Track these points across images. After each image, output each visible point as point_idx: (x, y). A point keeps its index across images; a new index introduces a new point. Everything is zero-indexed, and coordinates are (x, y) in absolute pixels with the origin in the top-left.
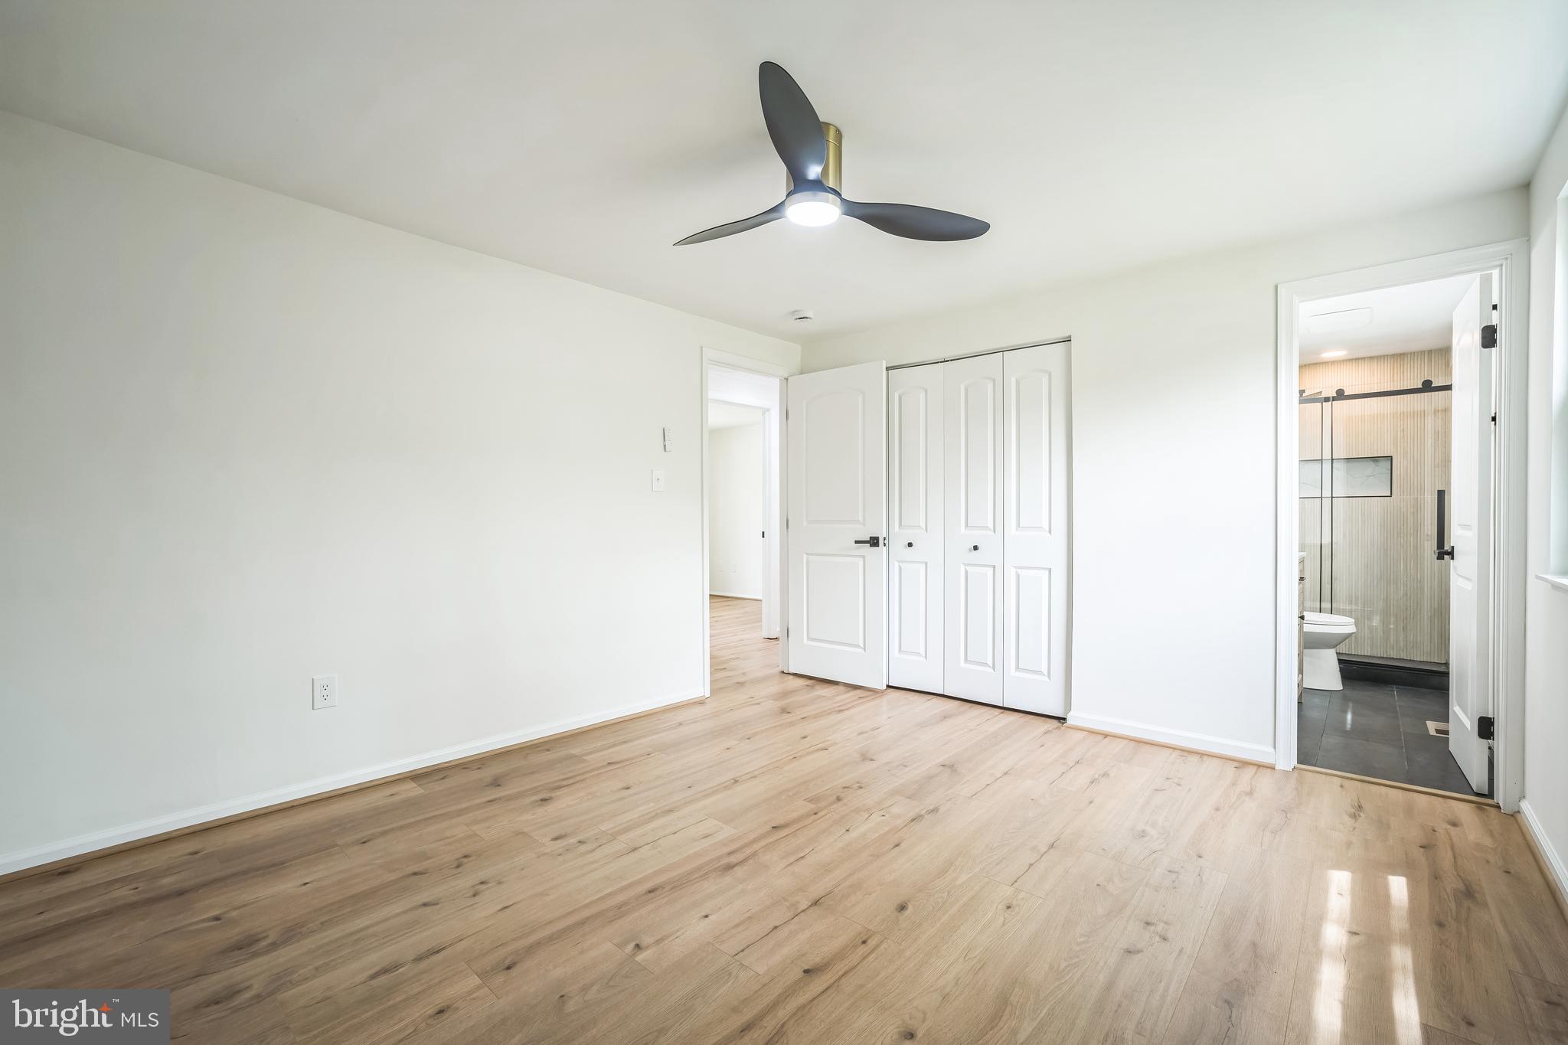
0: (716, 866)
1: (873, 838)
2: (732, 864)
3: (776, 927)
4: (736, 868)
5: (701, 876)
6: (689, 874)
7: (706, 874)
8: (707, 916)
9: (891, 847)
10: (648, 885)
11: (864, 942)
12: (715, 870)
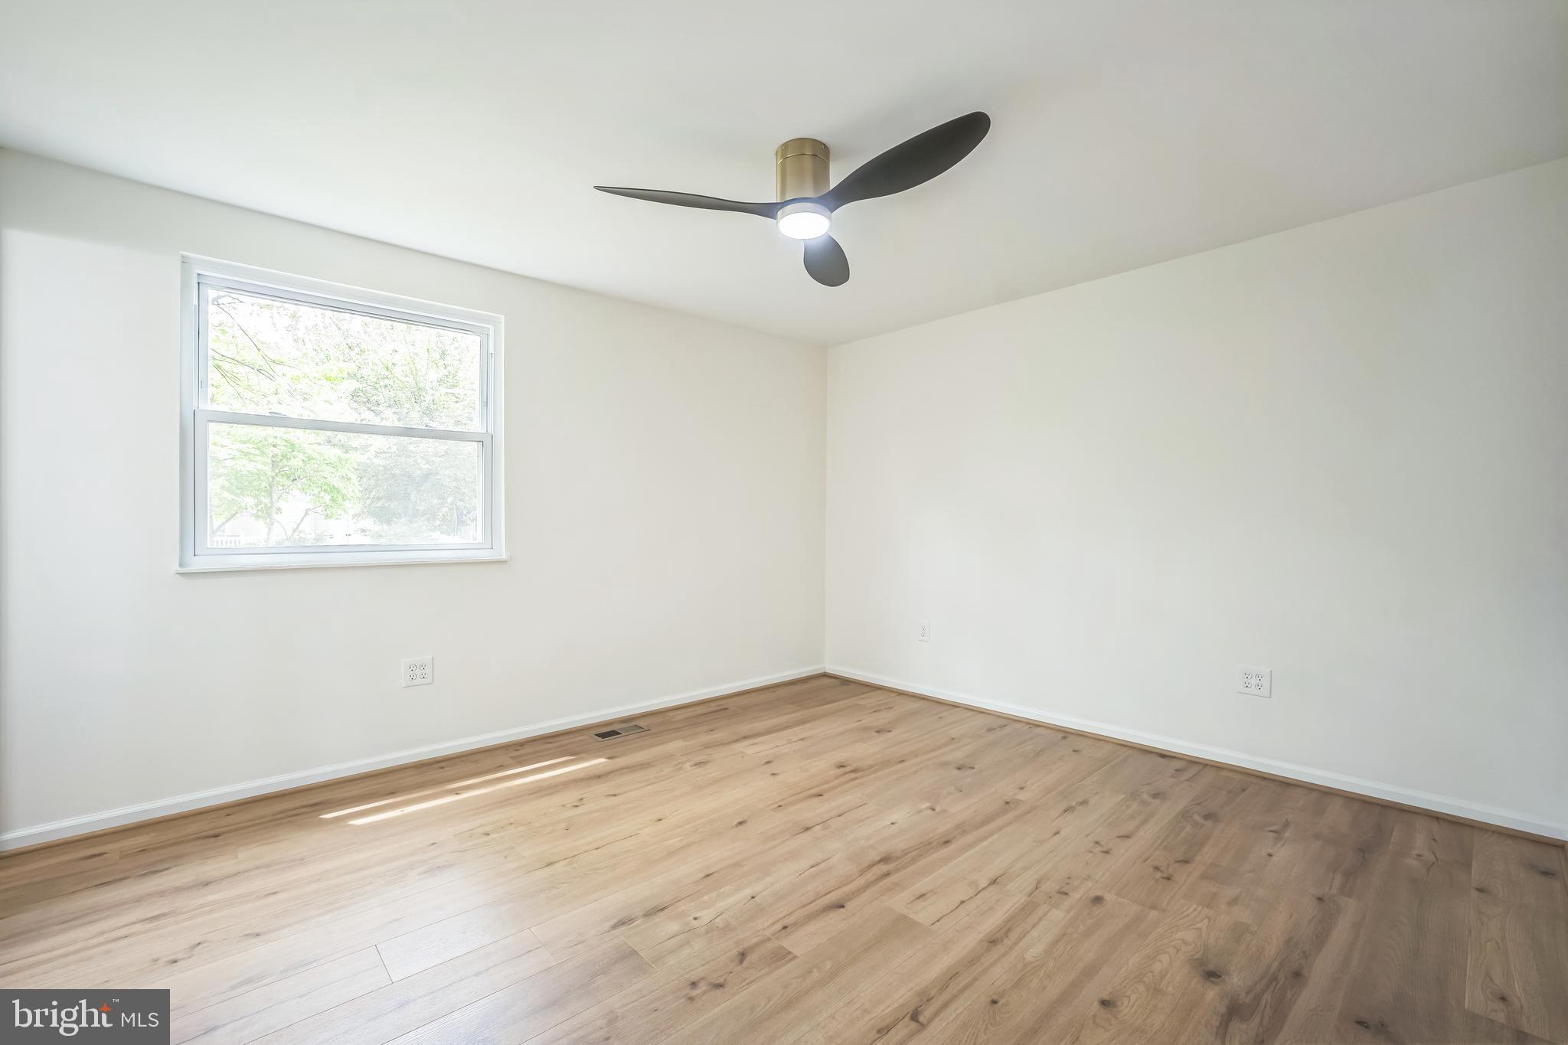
0: (900, 861)
1: (729, 887)
2: (882, 863)
3: (840, 816)
4: (878, 859)
5: (908, 853)
6: (921, 855)
7: (906, 854)
8: (892, 824)
9: (715, 875)
10: (952, 847)
11: (780, 806)
12: (898, 858)
